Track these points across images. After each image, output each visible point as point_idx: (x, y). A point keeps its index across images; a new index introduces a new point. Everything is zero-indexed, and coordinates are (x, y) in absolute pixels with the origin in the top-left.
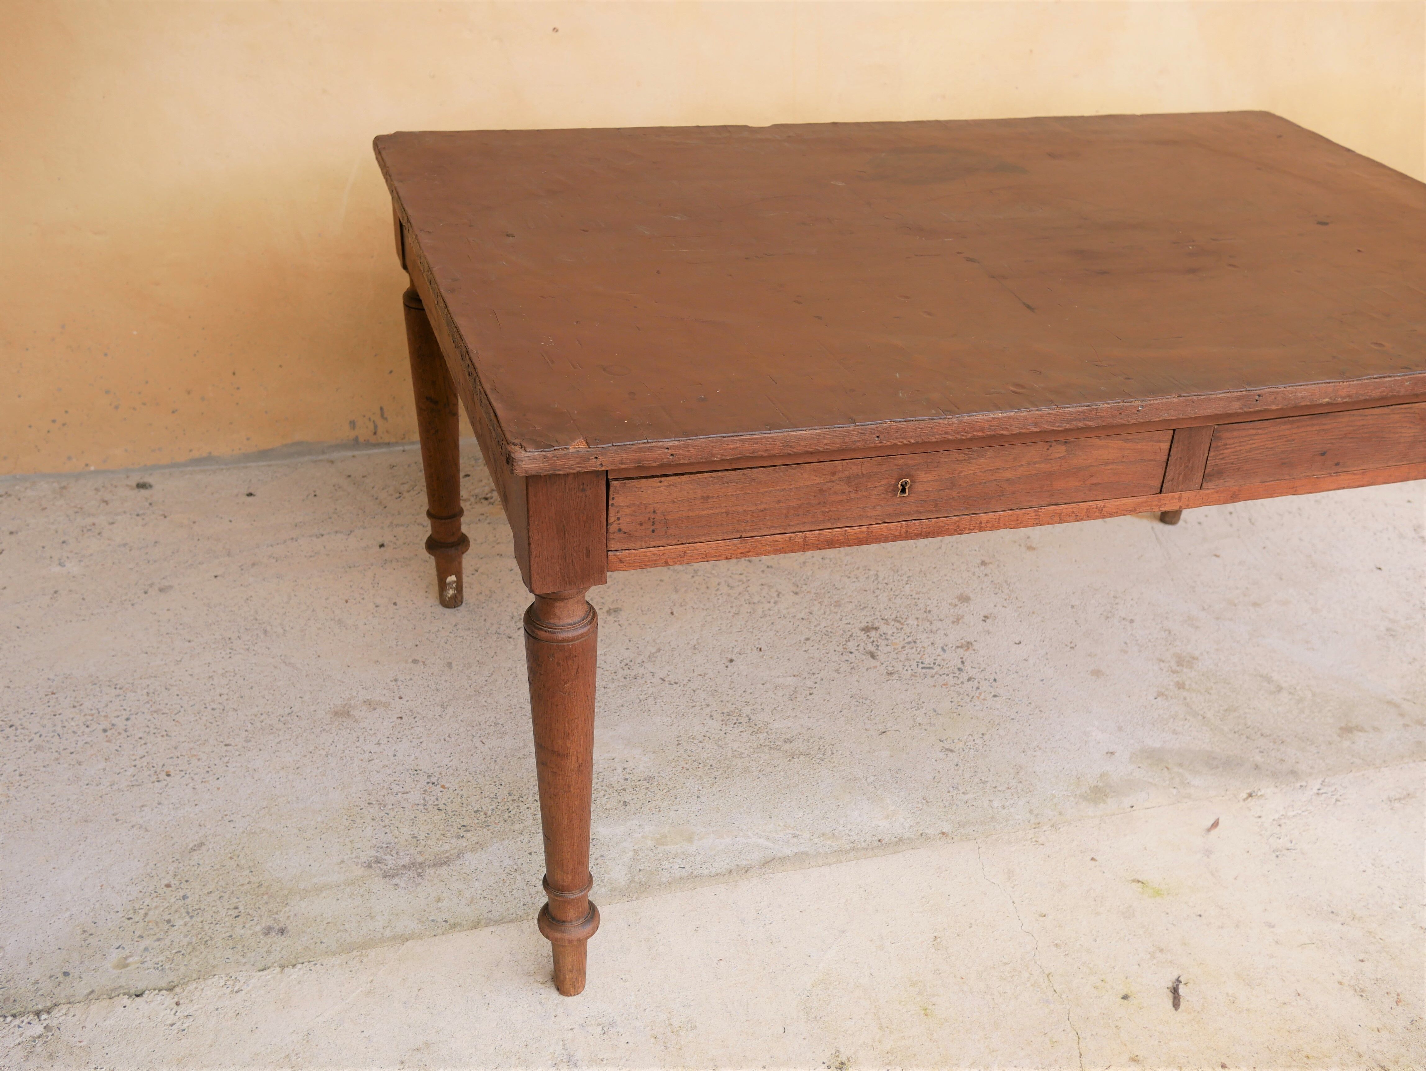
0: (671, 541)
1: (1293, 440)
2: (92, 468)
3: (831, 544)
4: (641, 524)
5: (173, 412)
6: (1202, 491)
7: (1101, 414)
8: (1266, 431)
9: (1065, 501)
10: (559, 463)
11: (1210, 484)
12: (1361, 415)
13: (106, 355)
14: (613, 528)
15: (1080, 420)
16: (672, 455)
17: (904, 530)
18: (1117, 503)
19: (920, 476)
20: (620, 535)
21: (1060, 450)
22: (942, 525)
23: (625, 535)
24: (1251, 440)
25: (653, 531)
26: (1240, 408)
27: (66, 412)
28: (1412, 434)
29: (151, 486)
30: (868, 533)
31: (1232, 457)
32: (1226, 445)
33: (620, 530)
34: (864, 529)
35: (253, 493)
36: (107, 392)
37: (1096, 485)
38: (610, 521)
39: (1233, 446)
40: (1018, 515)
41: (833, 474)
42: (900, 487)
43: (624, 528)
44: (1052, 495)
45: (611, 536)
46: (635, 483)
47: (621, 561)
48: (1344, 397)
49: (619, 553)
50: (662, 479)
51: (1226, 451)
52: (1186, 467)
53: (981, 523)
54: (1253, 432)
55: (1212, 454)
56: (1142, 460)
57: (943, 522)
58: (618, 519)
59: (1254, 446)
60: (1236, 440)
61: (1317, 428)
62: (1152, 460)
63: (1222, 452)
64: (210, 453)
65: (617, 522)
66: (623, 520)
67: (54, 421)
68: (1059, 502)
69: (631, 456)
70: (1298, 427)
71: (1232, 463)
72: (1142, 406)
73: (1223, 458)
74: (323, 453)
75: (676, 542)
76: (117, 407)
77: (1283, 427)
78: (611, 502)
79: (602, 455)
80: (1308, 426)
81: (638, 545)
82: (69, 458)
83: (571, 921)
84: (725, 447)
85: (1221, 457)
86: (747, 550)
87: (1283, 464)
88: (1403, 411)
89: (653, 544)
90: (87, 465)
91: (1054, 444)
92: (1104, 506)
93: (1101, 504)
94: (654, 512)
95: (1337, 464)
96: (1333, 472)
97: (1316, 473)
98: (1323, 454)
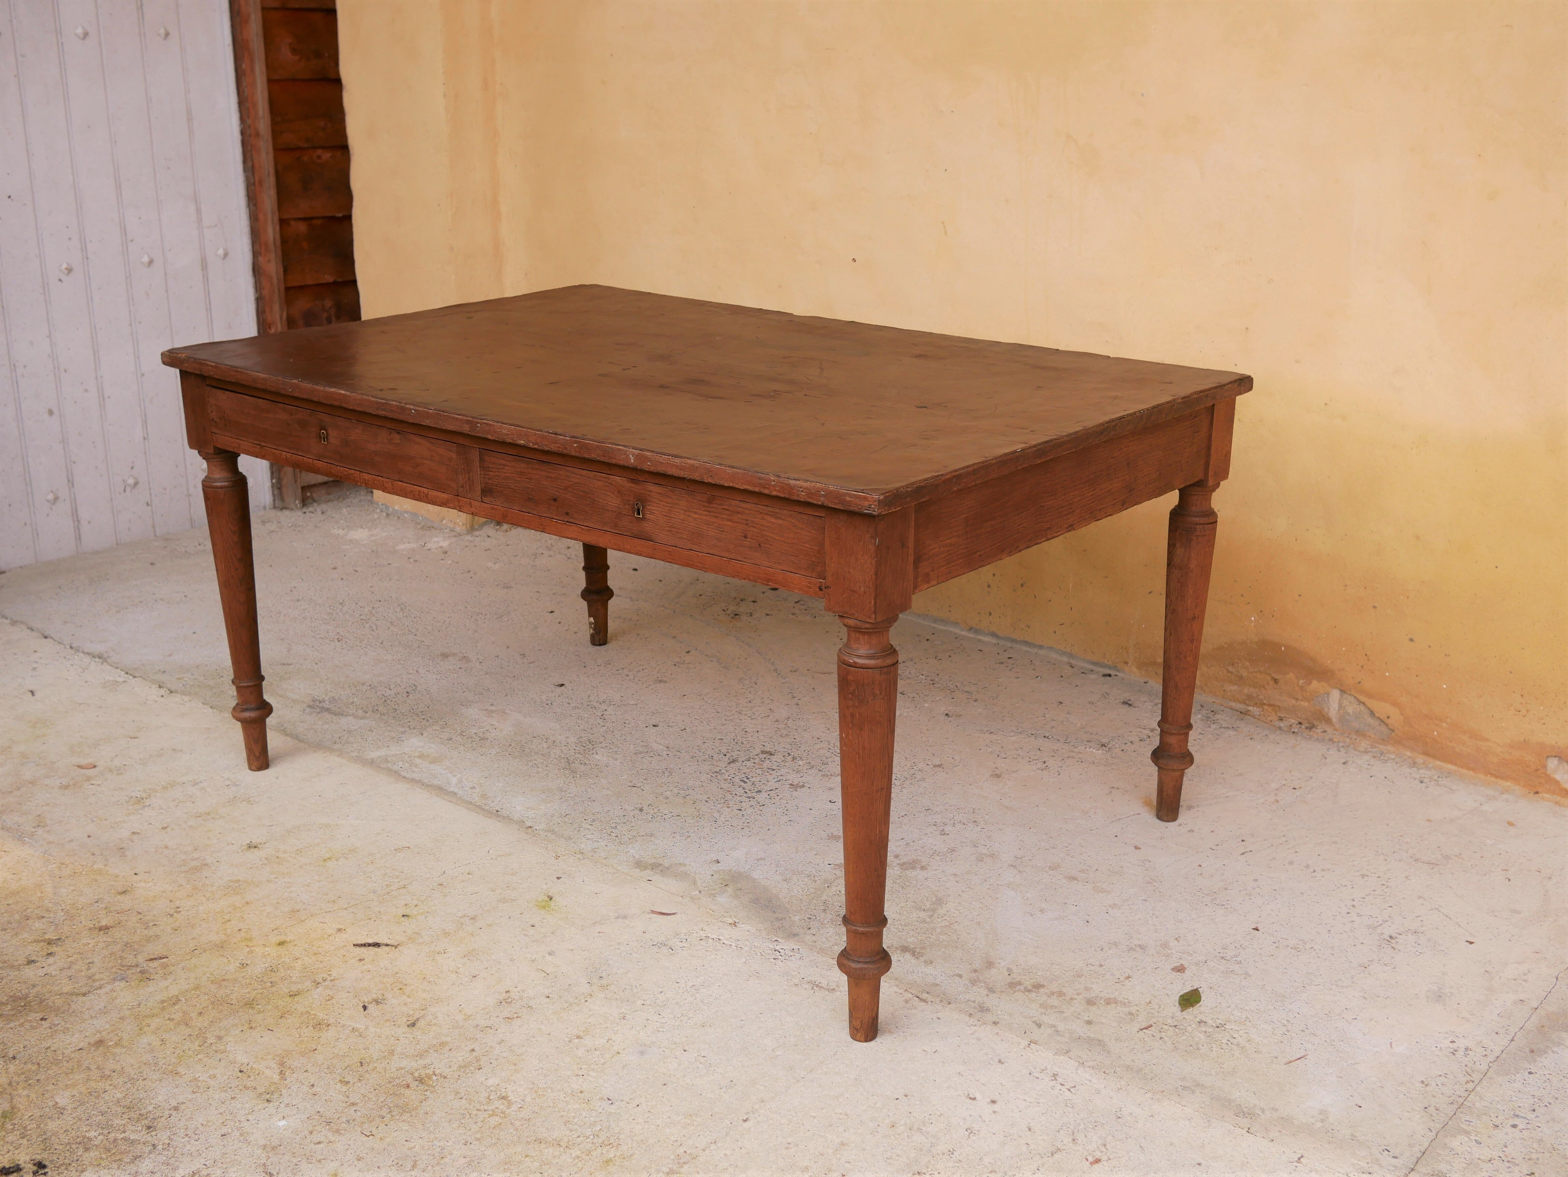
0: (233, 435)
1: (532, 480)
4: (220, 418)
6: (483, 504)
9: (407, 481)
12: (573, 473)
14: (210, 417)
17: (328, 469)
18: (436, 494)
19: (330, 431)
21: (396, 438)
22: (346, 473)
23: (215, 424)
24: (504, 469)
25: (225, 425)
26: (470, 431)
28: (616, 505)
30: (312, 464)
31: (495, 480)
32: (490, 468)
37: (421, 474)
38: (208, 411)
39: (493, 470)
41: (291, 414)
42: (322, 436)
43: (214, 419)
44: (399, 473)
45: (210, 422)
48: (534, 444)
49: (214, 435)
51: (490, 473)
52: (469, 478)
53: (365, 480)
54: (503, 462)
55: (482, 472)
56: (444, 463)
59: (507, 475)
60: (495, 466)
61: (545, 473)
62: (449, 464)
63: (487, 473)
65: (211, 414)
66: (214, 413)
71: (497, 486)
72: (415, 410)
73: (490, 479)
75: (235, 437)
78: (208, 399)
80: (537, 469)
81: (220, 433)
85: (488, 477)
87: (529, 498)
88: (603, 479)
89: (226, 434)
91: (392, 431)
94: (223, 412)
95: (567, 514)
96: (566, 520)
97: (554, 517)
98: (555, 500)
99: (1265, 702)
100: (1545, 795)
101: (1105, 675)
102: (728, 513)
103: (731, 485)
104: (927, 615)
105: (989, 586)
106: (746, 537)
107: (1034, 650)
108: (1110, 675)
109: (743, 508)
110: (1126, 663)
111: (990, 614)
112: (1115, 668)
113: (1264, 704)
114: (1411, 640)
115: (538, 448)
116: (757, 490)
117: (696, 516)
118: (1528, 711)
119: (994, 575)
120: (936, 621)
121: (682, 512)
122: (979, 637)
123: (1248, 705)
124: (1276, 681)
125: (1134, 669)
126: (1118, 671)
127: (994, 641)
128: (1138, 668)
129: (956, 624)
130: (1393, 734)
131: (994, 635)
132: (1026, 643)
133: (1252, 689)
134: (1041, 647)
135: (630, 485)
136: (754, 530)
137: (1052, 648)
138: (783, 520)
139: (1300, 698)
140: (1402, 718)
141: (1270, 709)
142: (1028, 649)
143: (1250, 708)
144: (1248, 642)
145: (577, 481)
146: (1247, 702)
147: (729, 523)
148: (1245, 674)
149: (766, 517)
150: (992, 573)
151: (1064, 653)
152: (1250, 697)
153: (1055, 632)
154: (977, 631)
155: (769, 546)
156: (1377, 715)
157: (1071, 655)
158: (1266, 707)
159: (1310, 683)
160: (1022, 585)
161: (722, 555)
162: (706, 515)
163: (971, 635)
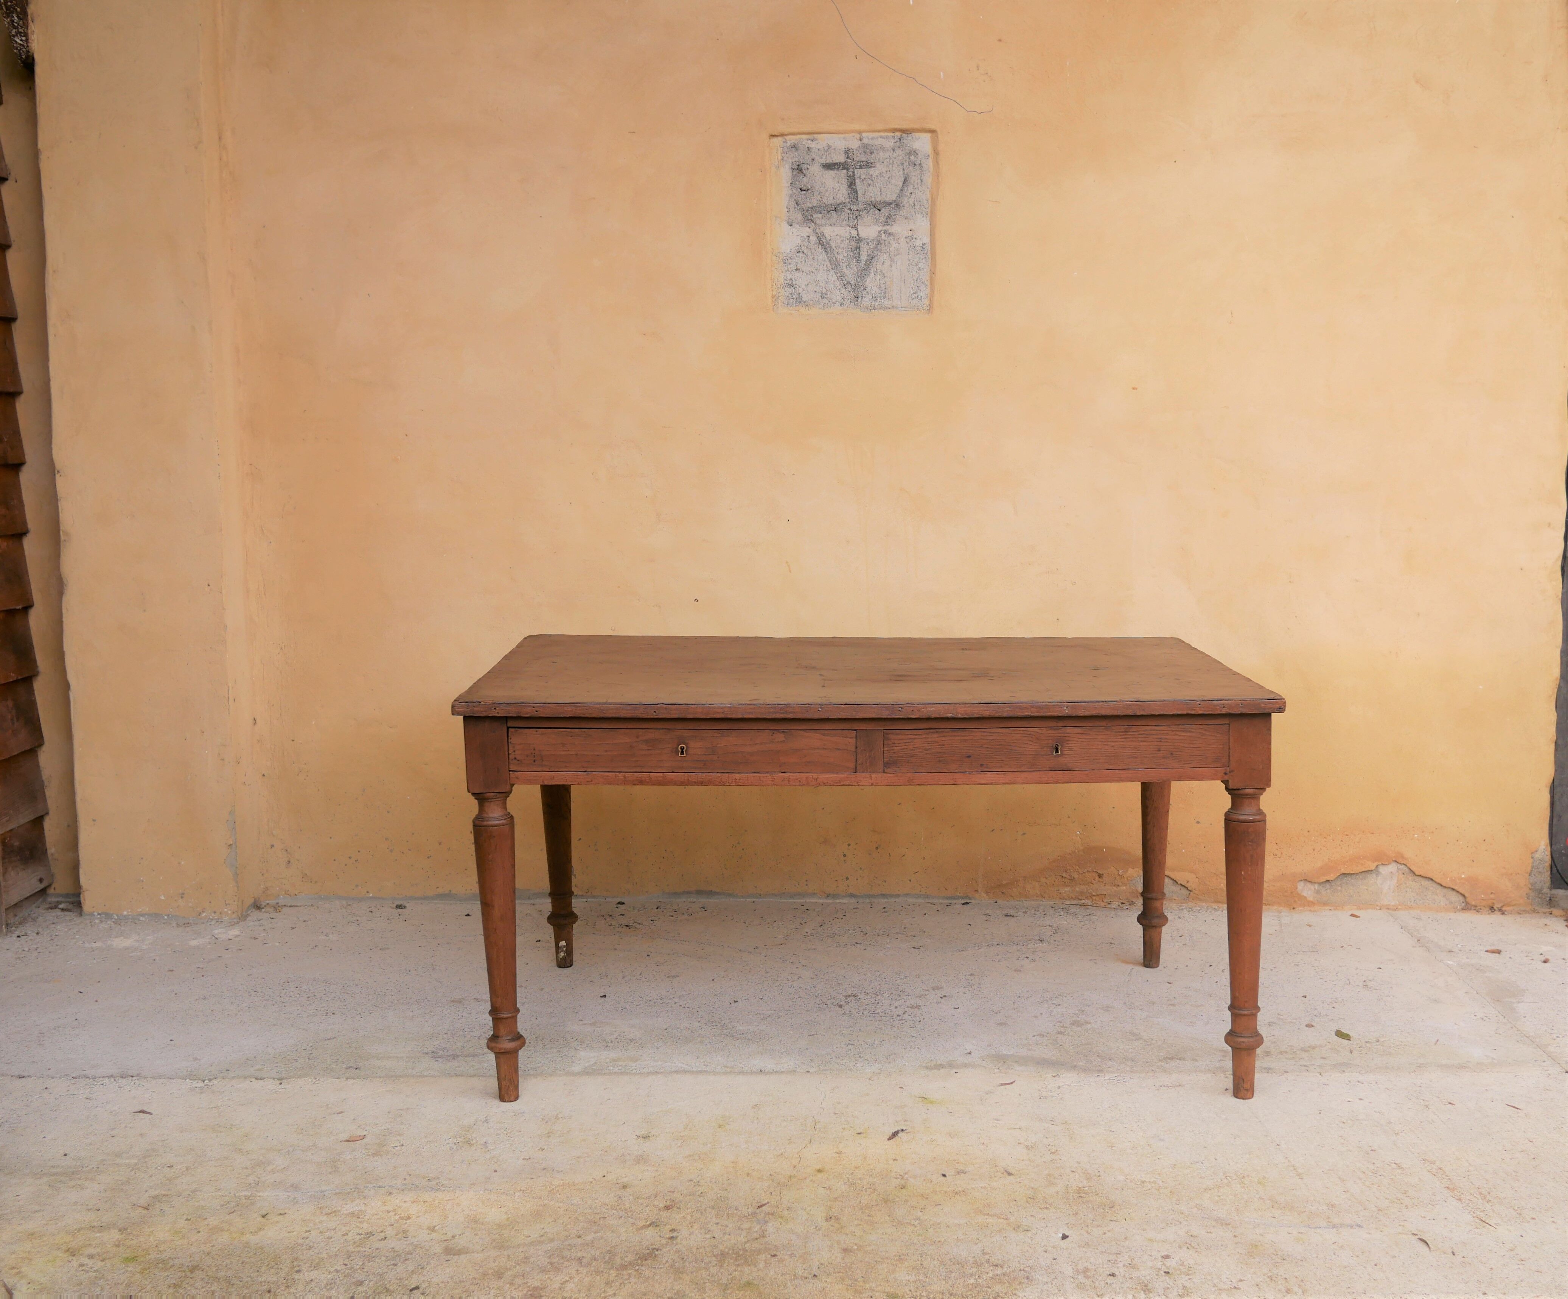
0: (545, 769)
1: (944, 745)
2: (371, 895)
3: (641, 782)
4: (527, 756)
5: (428, 858)
6: (885, 774)
7: (794, 711)
8: (921, 737)
9: (790, 771)
10: (476, 709)
11: (889, 769)
12: (990, 733)
13: (388, 812)
14: (511, 757)
15: (781, 713)
16: (537, 711)
17: (686, 778)
18: (827, 776)
19: (692, 744)
20: (516, 761)
21: (780, 737)
22: (710, 778)
23: (518, 762)
24: (912, 742)
25: (534, 761)
26: (889, 715)
27: (359, 852)
28: (1034, 749)
29: (405, 907)
30: (663, 777)
31: (900, 753)
32: (894, 744)
33: (515, 758)
34: (661, 774)
35: (470, 914)
36: (386, 839)
37: (809, 762)
38: (510, 752)
39: (899, 745)
40: (760, 777)
41: (638, 737)
42: (680, 750)
43: (518, 758)
44: (780, 766)
45: (511, 762)
46: (522, 730)
47: (517, 778)
48: (963, 714)
49: (516, 773)
50: (537, 730)
51: (895, 748)
52: (870, 758)
53: (736, 779)
54: (912, 736)
55: (886, 749)
56: (839, 749)
57: (711, 776)
58: (514, 751)
59: (915, 746)
60: (901, 741)
61: (957, 738)
62: (845, 750)
63: (893, 748)
64: (450, 891)
65: (513, 753)
66: (517, 752)
67: (350, 858)
68: (786, 771)
69: (514, 710)
70: (944, 736)
71: (902, 757)
72: (821, 708)
73: (894, 753)
74: (529, 898)
75: (547, 770)
76: (391, 851)
77: (935, 735)
78: (510, 741)
79: (498, 707)
80: (951, 736)
81: (526, 769)
82: (357, 886)
83: (502, 1037)
84: (566, 709)
85: (892, 751)
86: (590, 780)
87: (940, 761)
88: (1021, 732)
89: (535, 769)
90: (368, 892)
91: (775, 732)
92: (818, 778)
93: (815, 775)
94: (534, 749)
95: (981, 765)
96: (980, 771)
97: (967, 771)
98: (969, 757)
99: (1094, 894)
100: (1300, 909)
101: (963, 904)
102: (1143, 736)
103: (1162, 713)
104: (784, 893)
105: (845, 856)
106: (1159, 750)
107: (893, 900)
108: (968, 903)
109: (1157, 730)
110: (977, 891)
111: (847, 879)
112: (967, 897)
113: (1094, 896)
114: (1198, 822)
115: (968, 717)
116: (1185, 712)
117: (1113, 744)
118: (1282, 853)
119: (849, 845)
120: (792, 896)
121: (1100, 743)
122: (838, 901)
123: (1081, 900)
124: (1100, 876)
125: (983, 895)
126: (970, 899)
127: (853, 900)
128: (987, 893)
129: (814, 894)
130: (1191, 893)
131: (852, 896)
132: (884, 896)
133: (1082, 887)
134: (898, 896)
135: (1048, 732)
136: (1167, 744)
137: (908, 894)
138: (1193, 732)
139: (1120, 884)
140: (1197, 879)
141: (1097, 898)
142: (886, 900)
143: (1083, 901)
144: (1076, 851)
145: (994, 738)
146: (1080, 898)
147: (1144, 743)
148: (1076, 876)
149: (1177, 733)
150: (847, 843)
151: (920, 896)
152: (1082, 893)
153: (910, 881)
154: (835, 896)
155: (1180, 753)
156: (1179, 883)
157: (927, 896)
158: (1094, 898)
159: (1127, 871)
160: (877, 848)
161: (1137, 767)
162: (1123, 742)
163: (829, 901)
